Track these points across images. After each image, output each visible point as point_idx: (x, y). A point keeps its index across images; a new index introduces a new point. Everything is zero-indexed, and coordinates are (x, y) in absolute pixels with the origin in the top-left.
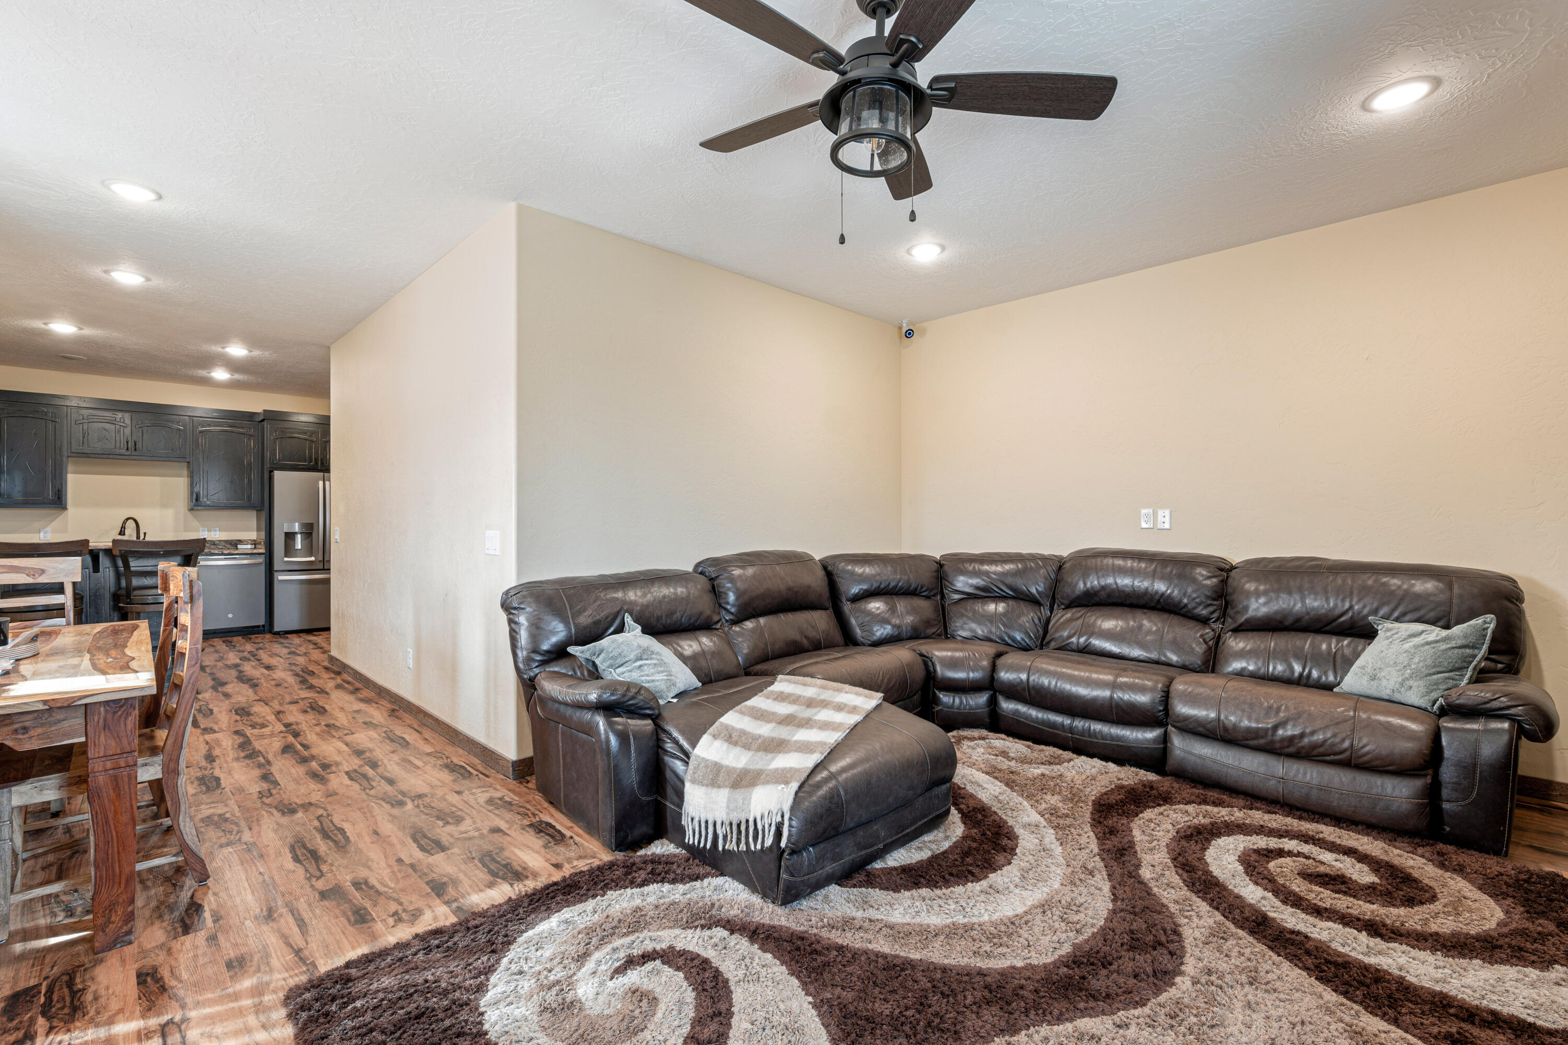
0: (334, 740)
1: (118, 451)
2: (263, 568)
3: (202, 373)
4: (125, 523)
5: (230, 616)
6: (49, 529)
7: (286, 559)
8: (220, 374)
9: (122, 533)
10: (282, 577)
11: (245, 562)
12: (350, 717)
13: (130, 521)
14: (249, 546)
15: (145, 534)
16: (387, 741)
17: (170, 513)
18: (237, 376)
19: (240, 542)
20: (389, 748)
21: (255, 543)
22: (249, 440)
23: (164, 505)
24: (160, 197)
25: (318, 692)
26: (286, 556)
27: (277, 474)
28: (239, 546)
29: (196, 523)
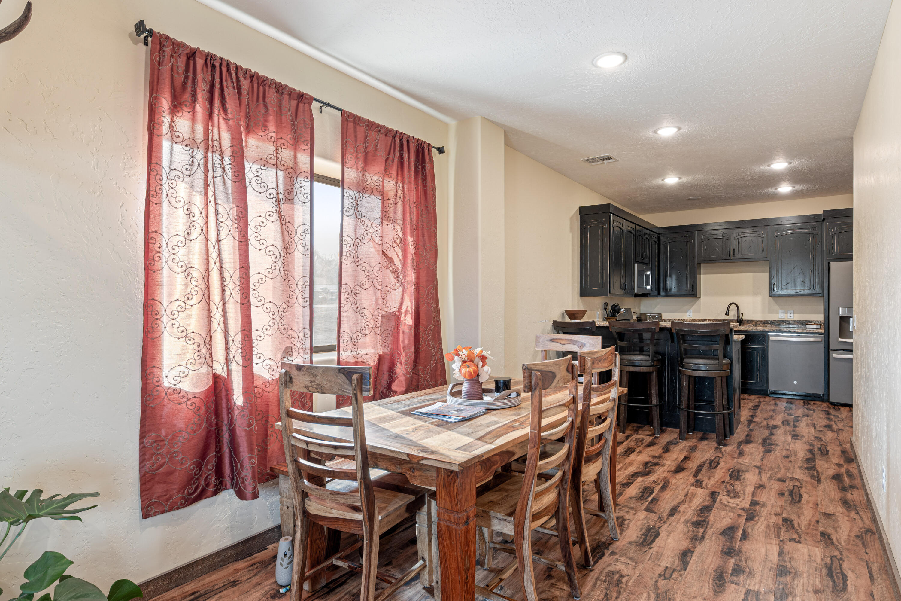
0: (775, 541)
1: (724, 257)
2: (822, 345)
3: (772, 190)
4: (729, 306)
5: (795, 382)
6: (691, 310)
7: (840, 340)
8: (785, 189)
9: (727, 314)
10: (835, 356)
11: (812, 340)
12: (814, 520)
13: (733, 306)
14: (815, 327)
15: (742, 314)
16: (824, 571)
17: (759, 300)
18: (798, 187)
19: (809, 322)
20: (818, 582)
21: (819, 324)
22: (814, 238)
23: (755, 294)
24: (626, 57)
25: (812, 477)
26: (840, 337)
27: (832, 264)
28: (808, 326)
29: (776, 307)
